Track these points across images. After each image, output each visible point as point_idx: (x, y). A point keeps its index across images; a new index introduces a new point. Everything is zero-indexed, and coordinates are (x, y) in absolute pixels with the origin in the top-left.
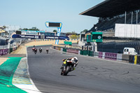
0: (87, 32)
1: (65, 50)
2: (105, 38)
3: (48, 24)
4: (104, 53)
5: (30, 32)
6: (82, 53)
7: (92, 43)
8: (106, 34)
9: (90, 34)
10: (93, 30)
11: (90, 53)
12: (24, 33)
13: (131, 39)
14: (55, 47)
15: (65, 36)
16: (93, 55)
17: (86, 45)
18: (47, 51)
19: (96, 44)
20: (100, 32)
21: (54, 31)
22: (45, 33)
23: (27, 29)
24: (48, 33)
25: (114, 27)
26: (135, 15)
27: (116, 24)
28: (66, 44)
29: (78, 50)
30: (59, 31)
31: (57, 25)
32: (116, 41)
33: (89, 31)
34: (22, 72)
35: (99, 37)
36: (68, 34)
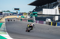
0: (31, 12)
1: (21, 20)
2: (38, 15)
3: (14, 9)
4: (38, 21)
5: (6, 12)
6: (29, 21)
7: (33, 17)
8: (39, 13)
9: (32, 13)
10: (33, 11)
11: (32, 21)
12: (4, 13)
13: (49, 15)
14: (17, 19)
15: (21, 14)
16: (33, 22)
17: (30, 18)
18: (14, 20)
19: (35, 17)
20: (36, 12)
21: (17, 12)
22: (13, 13)
23: (5, 11)
24: (14, 13)
25: (42, 10)
26: (51, 5)
27: (43, 9)
28: (22, 17)
29: (27, 20)
30: (19, 12)
31: (18, 9)
32: (43, 16)
33: (32, 12)
34: (3, 29)
35: (36, 14)
36: (23, 13)
